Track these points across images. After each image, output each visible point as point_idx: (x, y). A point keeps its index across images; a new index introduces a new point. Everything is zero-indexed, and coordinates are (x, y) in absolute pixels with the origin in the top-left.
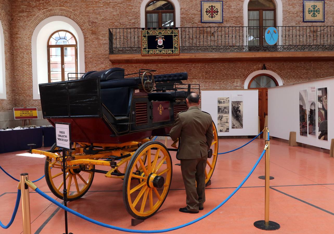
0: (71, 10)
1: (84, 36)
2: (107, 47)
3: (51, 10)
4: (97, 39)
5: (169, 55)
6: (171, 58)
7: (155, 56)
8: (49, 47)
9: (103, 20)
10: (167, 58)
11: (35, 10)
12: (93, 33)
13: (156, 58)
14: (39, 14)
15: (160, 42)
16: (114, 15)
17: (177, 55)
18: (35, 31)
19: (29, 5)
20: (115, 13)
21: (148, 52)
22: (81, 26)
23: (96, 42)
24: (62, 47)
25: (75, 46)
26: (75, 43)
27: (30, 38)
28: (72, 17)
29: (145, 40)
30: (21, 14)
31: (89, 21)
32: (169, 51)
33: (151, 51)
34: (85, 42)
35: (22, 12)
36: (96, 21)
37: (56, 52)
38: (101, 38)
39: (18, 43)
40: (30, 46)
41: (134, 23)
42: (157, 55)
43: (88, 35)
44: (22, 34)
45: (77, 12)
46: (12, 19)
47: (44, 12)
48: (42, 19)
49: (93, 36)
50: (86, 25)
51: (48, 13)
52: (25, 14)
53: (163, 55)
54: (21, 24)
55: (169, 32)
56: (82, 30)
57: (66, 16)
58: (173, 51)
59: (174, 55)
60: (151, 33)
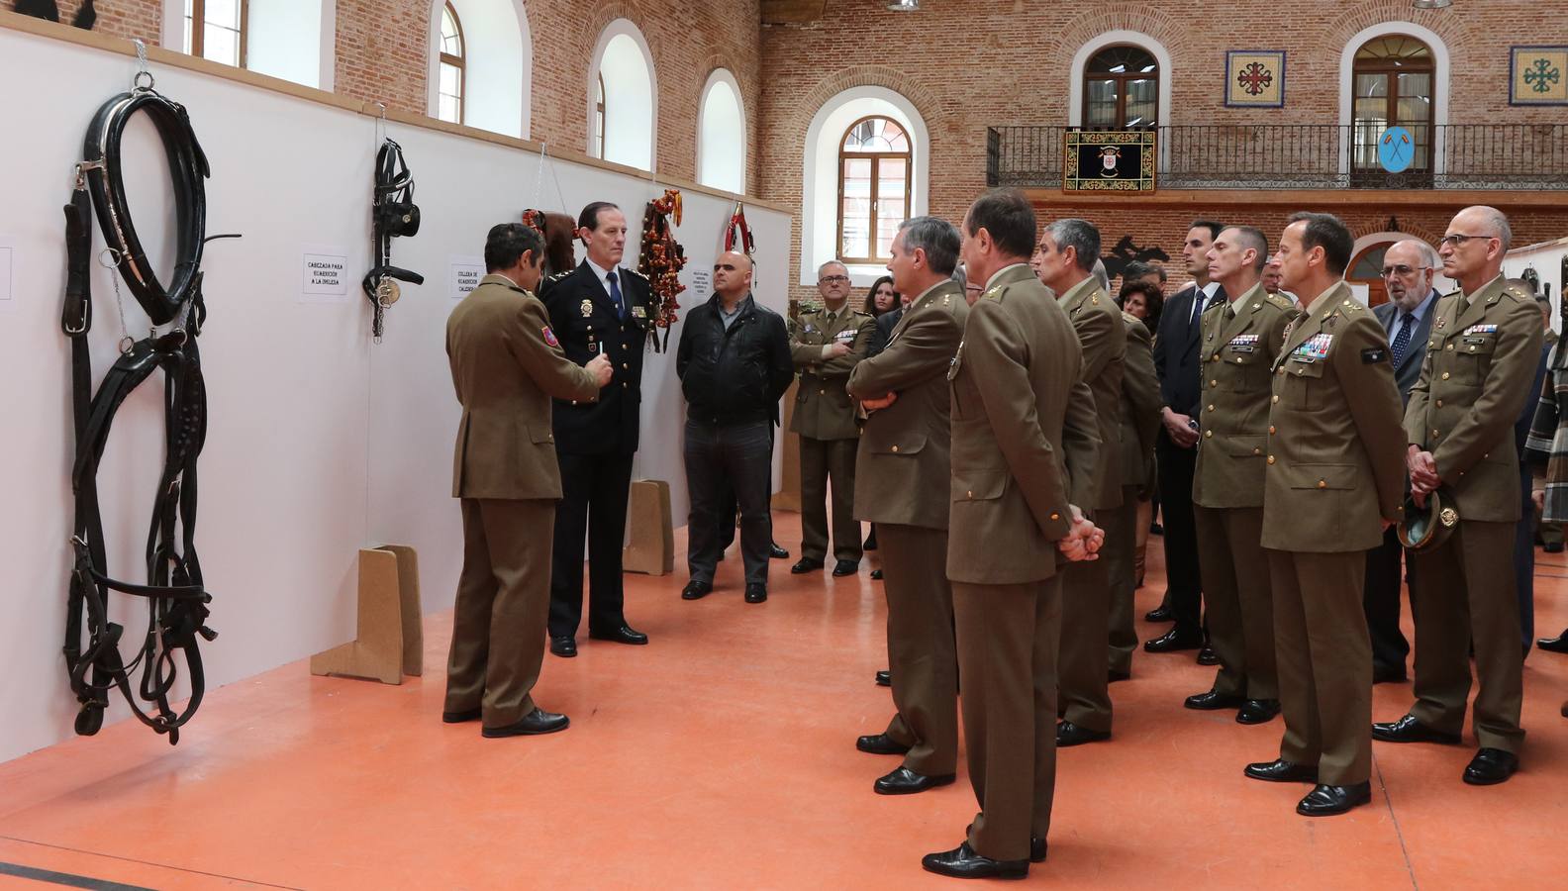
0: (902, 72)
1: (931, 134)
2: (983, 165)
3: (854, 71)
4: (962, 143)
5: (1130, 193)
6: (1133, 199)
7: (1096, 194)
8: (843, 156)
9: (978, 96)
10: (1126, 199)
11: (818, 70)
12: (953, 128)
13: (1098, 199)
14: (826, 80)
15: (1110, 161)
16: (1005, 86)
17: (1148, 195)
18: (813, 121)
19: (804, 60)
20: (1007, 81)
21: (1079, 185)
22: (922, 111)
23: (958, 151)
24: (875, 158)
25: (908, 156)
26: (906, 150)
27: (801, 137)
28: (902, 89)
29: (1074, 155)
30: (783, 80)
31: (944, 100)
32: (1132, 186)
33: (1087, 184)
34: (932, 151)
35: (787, 74)
36: (961, 98)
37: (859, 169)
38: (970, 141)
39: (774, 148)
40: (801, 156)
41: (1054, 106)
42: (1101, 192)
43: (940, 133)
44: (784, 127)
45: (917, 78)
46: (763, 92)
47: (837, 78)
48: (833, 93)
49: (952, 137)
50: (937, 110)
51: (846, 79)
52: (793, 80)
53: (1116, 192)
54: (783, 103)
55: (1131, 139)
56: (926, 121)
57: (888, 87)
58: (1139, 186)
59: (1143, 194)
60: (1090, 139)
